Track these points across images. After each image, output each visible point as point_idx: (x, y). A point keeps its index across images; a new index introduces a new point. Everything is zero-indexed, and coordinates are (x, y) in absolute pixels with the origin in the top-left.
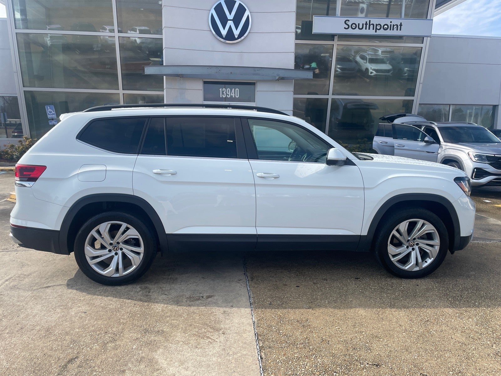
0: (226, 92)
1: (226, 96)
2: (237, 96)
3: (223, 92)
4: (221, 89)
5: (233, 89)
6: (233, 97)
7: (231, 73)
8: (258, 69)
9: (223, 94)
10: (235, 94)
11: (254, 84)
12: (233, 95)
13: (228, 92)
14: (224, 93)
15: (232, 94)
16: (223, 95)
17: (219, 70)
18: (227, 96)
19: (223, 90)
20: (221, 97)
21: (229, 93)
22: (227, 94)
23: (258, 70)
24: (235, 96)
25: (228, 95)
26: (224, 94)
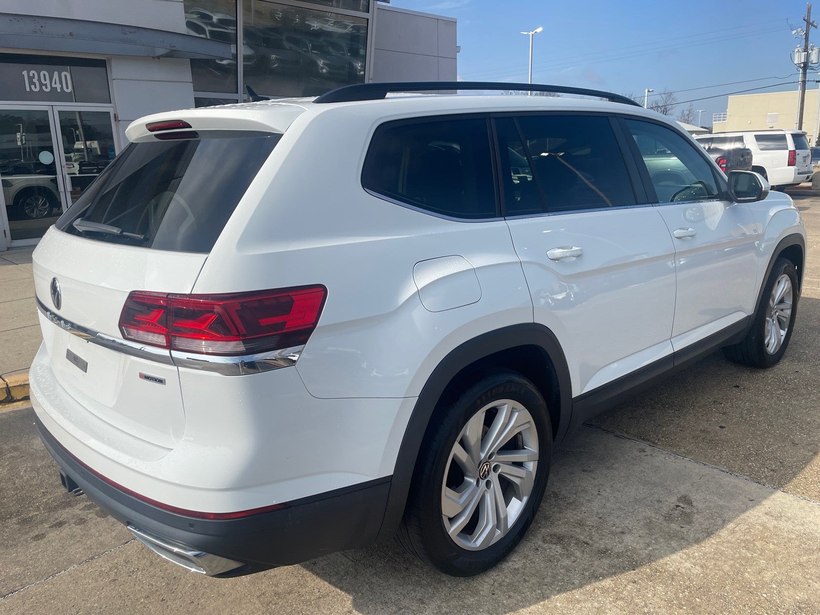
0: (39, 80)
1: (41, 87)
2: (67, 88)
3: (31, 79)
4: (25, 73)
5: (56, 74)
6: (59, 90)
7: (71, 34)
8: (133, 30)
9: (31, 83)
10: (61, 83)
11: (101, 64)
12: (58, 86)
13: (45, 80)
14: (35, 80)
15: (55, 83)
16: (33, 87)
17: (42, 27)
18: (44, 87)
19: (31, 75)
20: (28, 89)
21: (48, 82)
22: (41, 84)
23: (131, 32)
24: (62, 88)
25: (46, 85)
26: (35, 84)
